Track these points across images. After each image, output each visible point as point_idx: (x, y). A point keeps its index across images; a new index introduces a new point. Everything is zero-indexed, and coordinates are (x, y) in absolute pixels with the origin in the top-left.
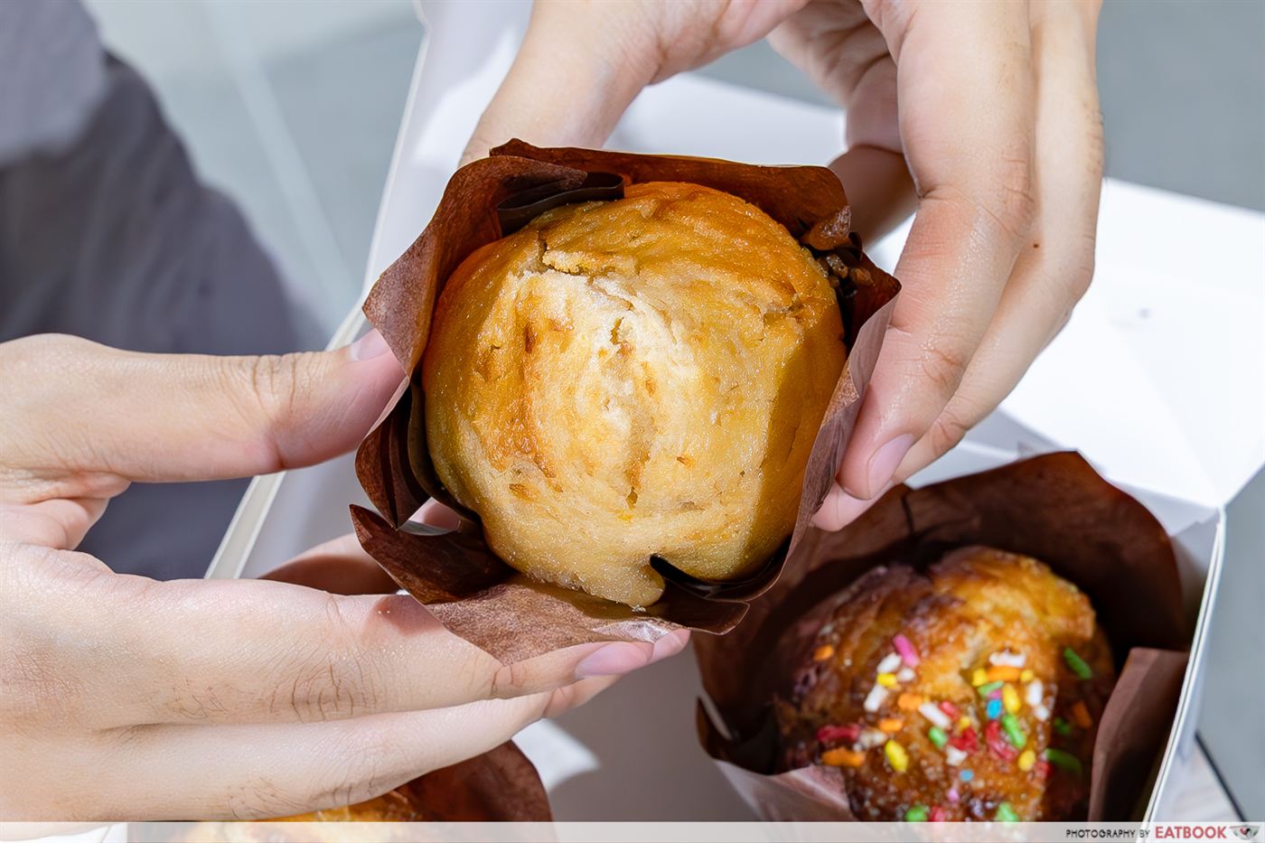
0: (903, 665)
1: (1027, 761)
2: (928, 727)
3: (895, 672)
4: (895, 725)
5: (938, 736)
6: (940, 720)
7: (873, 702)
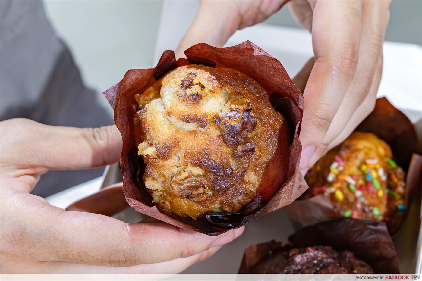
0: (339, 166)
1: (381, 193)
2: (348, 185)
3: (337, 168)
4: (338, 185)
5: (352, 187)
6: (352, 182)
7: (331, 178)
